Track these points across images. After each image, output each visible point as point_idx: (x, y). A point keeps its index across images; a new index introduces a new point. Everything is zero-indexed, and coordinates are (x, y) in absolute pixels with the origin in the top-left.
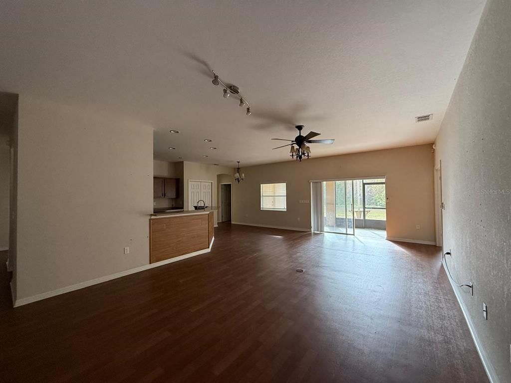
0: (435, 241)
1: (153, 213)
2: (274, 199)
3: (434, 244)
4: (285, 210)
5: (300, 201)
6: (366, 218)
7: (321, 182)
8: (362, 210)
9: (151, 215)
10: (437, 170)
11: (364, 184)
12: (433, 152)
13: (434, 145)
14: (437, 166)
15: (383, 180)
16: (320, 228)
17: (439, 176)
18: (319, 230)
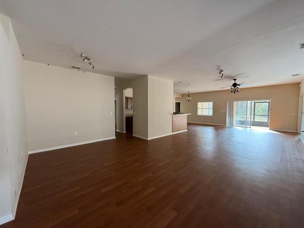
0: (297, 130)
1: (173, 114)
2: (202, 110)
3: (296, 132)
4: (212, 115)
5: (221, 111)
6: (255, 121)
7: (233, 102)
8: (250, 117)
9: (173, 115)
10: (301, 96)
11: (255, 103)
12: (300, 87)
13: (300, 84)
14: (301, 95)
15: (269, 101)
16: (231, 124)
17: (302, 99)
18: (231, 125)
